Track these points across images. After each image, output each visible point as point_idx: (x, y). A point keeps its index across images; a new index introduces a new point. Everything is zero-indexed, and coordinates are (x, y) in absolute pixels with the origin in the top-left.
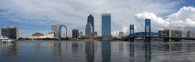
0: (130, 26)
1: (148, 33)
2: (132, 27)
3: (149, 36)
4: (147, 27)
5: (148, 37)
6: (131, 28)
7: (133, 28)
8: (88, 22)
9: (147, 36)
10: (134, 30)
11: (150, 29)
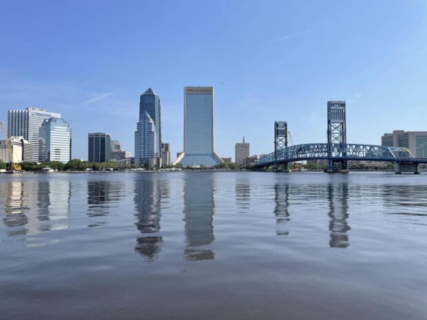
0: (277, 125)
1: (336, 145)
2: (281, 130)
3: (341, 155)
4: (333, 128)
5: (337, 160)
6: (277, 133)
7: (285, 133)
8: (142, 112)
9: (334, 155)
10: (286, 137)
11: (343, 134)
